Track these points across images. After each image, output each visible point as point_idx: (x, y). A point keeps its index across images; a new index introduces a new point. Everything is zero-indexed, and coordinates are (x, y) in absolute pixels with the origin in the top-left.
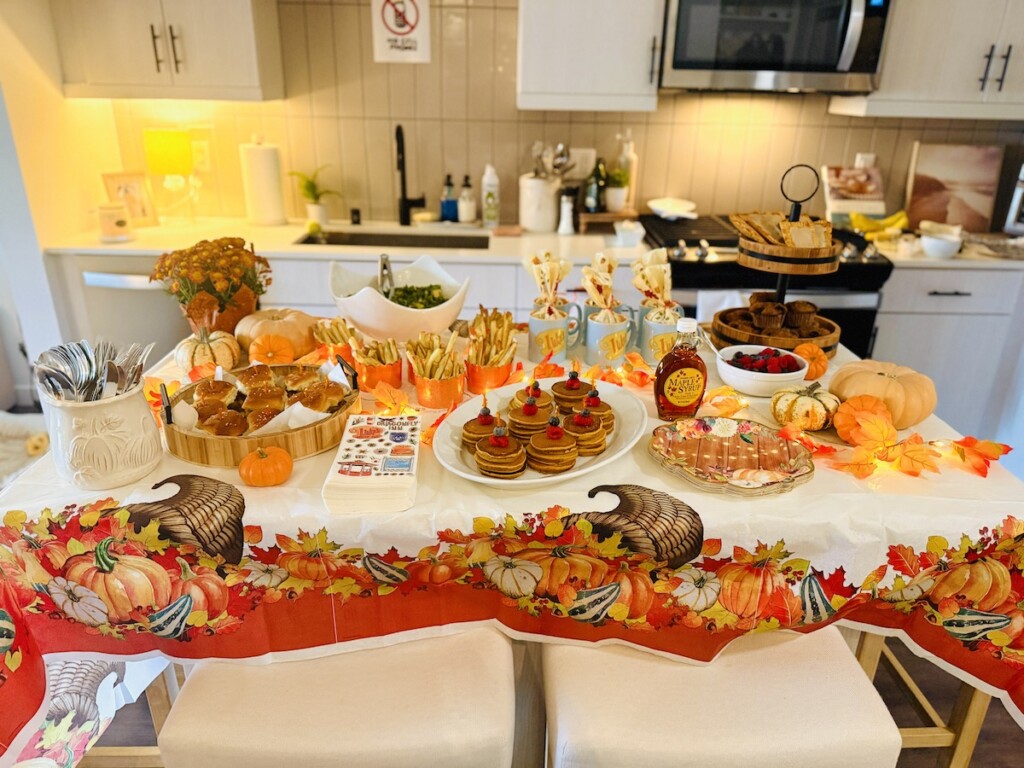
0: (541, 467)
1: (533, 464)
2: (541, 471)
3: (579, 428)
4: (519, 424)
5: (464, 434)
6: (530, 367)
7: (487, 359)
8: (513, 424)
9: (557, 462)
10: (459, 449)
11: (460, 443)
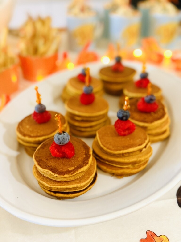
0: (114, 171)
1: (104, 167)
2: (113, 174)
3: (145, 116)
4: (79, 116)
5: (19, 138)
6: (73, 56)
7: (36, 51)
8: (72, 116)
9: (134, 163)
10: (14, 153)
11: (16, 145)
